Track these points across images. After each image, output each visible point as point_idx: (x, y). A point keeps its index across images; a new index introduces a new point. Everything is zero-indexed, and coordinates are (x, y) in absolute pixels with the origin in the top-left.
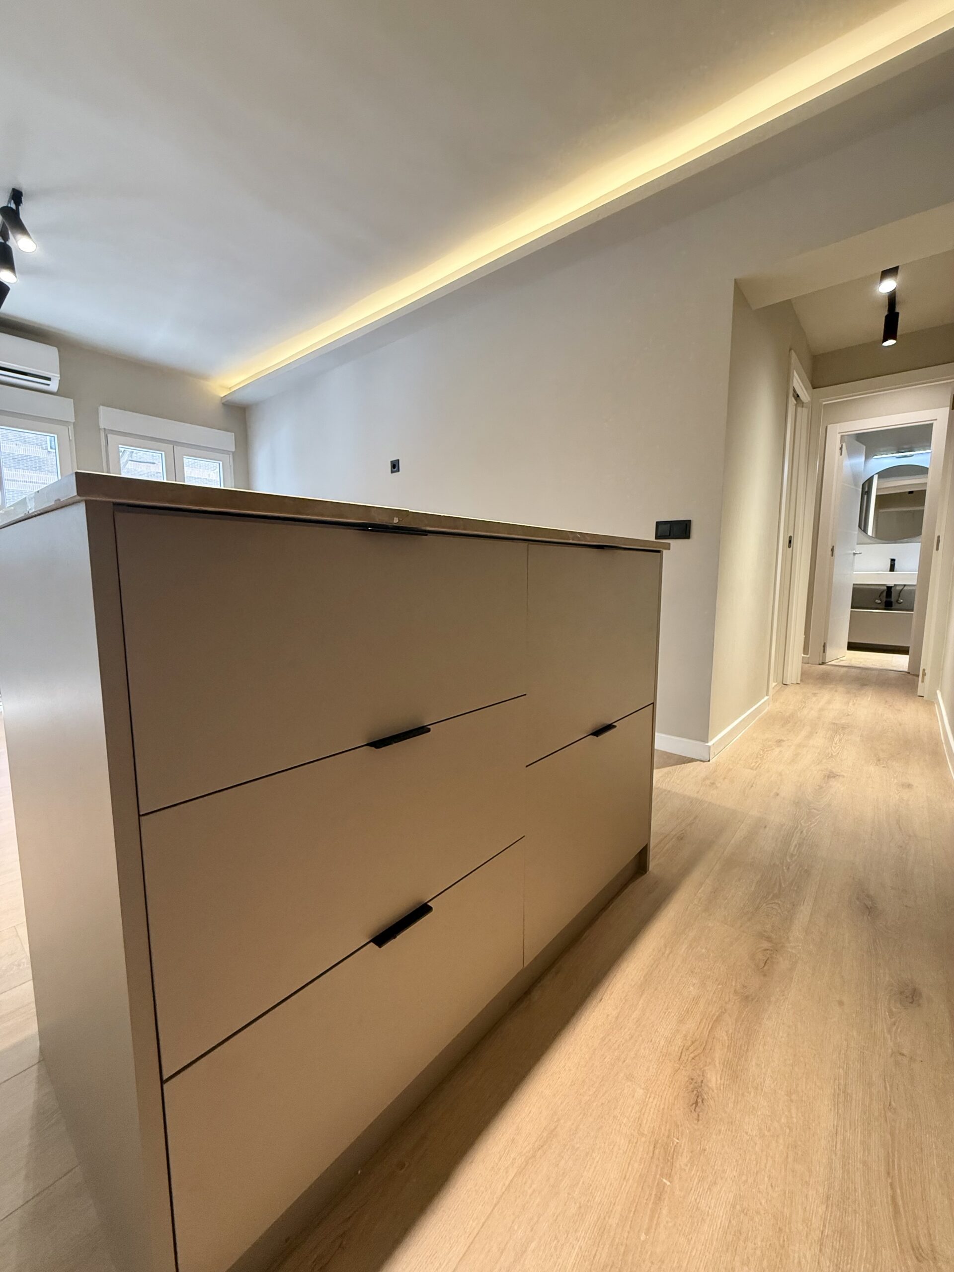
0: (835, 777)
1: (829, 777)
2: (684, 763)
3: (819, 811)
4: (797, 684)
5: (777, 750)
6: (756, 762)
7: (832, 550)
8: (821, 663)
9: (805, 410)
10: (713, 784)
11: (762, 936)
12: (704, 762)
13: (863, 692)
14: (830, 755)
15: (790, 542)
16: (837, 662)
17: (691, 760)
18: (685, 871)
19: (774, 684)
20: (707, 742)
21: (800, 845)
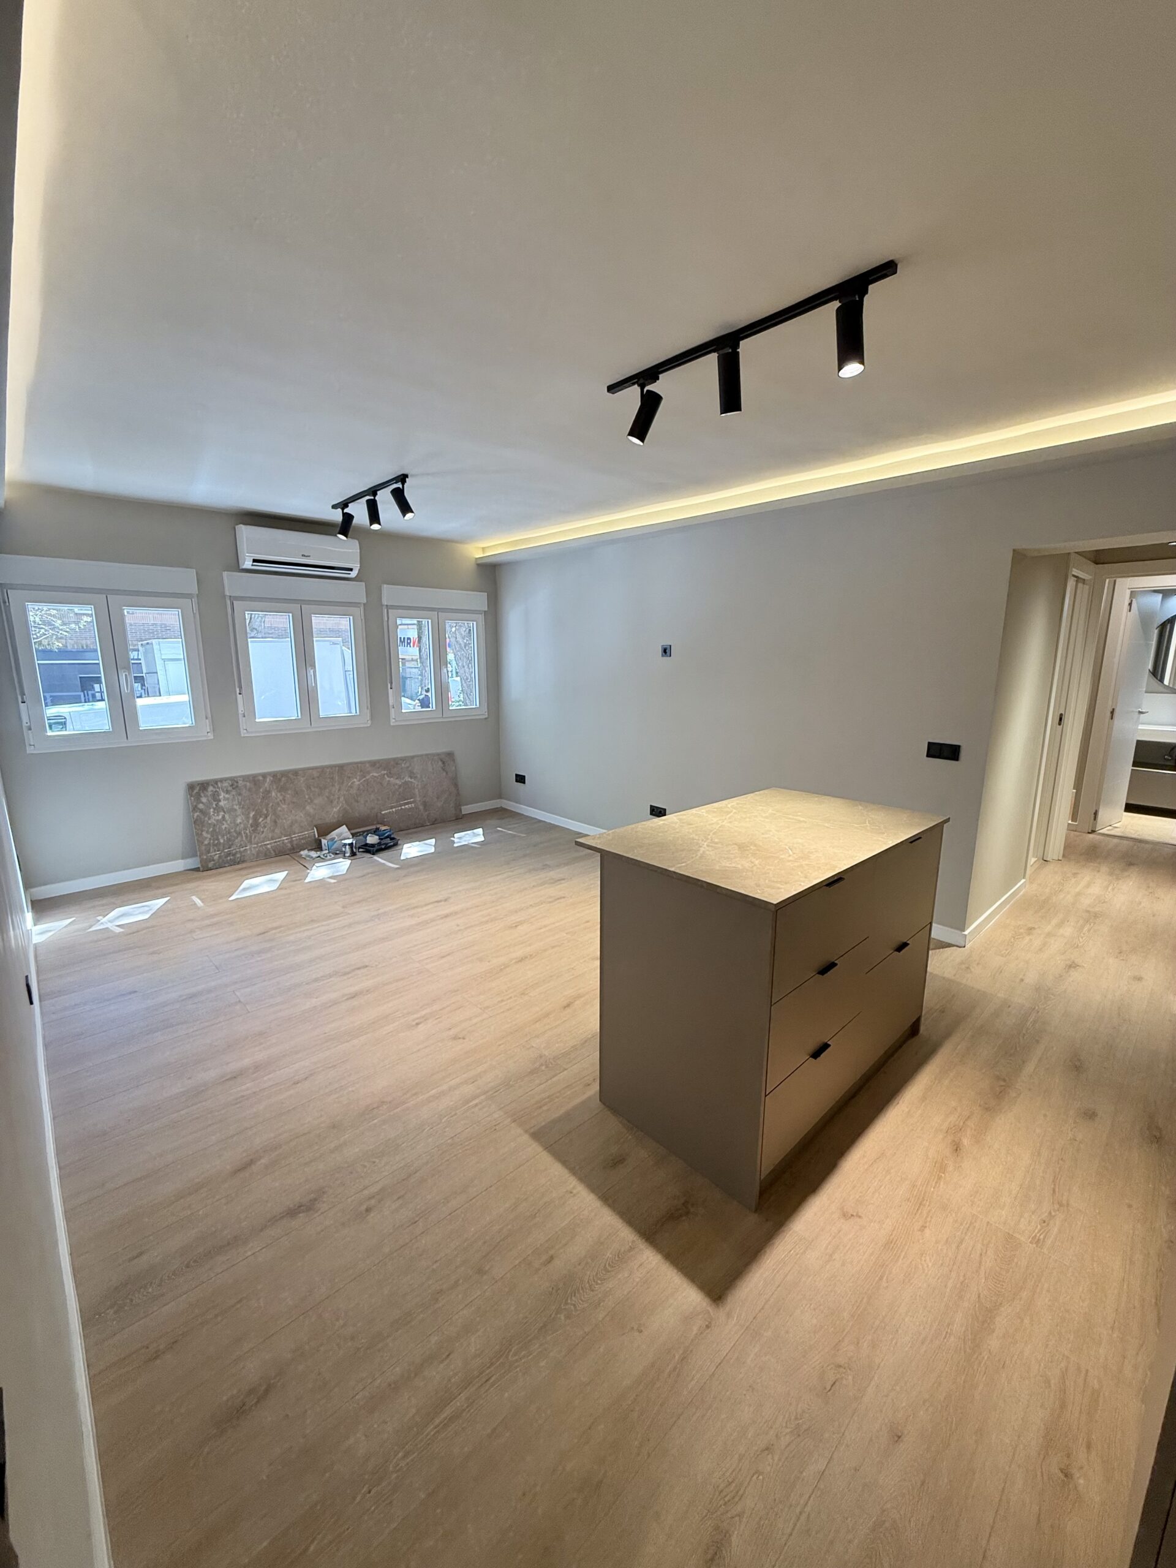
0: (1075, 967)
1: (1070, 966)
2: (943, 948)
3: (1055, 996)
4: (1059, 860)
5: (1027, 938)
6: (1006, 950)
7: (1112, 712)
8: (1090, 831)
9: (1087, 587)
10: (968, 968)
11: (998, 1078)
12: (960, 947)
13: (1126, 874)
14: (1076, 946)
15: (1061, 719)
16: (1108, 830)
17: (949, 945)
18: (947, 1035)
19: (1033, 860)
20: (964, 931)
21: (1035, 1022)
